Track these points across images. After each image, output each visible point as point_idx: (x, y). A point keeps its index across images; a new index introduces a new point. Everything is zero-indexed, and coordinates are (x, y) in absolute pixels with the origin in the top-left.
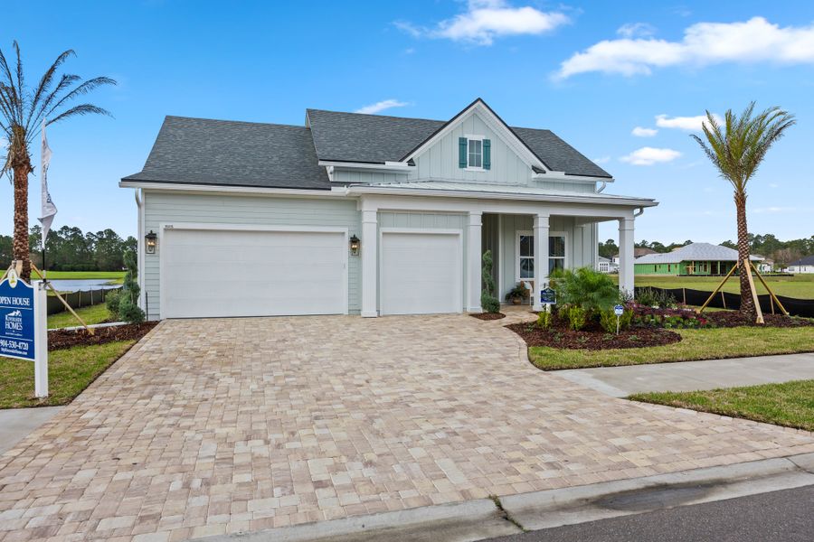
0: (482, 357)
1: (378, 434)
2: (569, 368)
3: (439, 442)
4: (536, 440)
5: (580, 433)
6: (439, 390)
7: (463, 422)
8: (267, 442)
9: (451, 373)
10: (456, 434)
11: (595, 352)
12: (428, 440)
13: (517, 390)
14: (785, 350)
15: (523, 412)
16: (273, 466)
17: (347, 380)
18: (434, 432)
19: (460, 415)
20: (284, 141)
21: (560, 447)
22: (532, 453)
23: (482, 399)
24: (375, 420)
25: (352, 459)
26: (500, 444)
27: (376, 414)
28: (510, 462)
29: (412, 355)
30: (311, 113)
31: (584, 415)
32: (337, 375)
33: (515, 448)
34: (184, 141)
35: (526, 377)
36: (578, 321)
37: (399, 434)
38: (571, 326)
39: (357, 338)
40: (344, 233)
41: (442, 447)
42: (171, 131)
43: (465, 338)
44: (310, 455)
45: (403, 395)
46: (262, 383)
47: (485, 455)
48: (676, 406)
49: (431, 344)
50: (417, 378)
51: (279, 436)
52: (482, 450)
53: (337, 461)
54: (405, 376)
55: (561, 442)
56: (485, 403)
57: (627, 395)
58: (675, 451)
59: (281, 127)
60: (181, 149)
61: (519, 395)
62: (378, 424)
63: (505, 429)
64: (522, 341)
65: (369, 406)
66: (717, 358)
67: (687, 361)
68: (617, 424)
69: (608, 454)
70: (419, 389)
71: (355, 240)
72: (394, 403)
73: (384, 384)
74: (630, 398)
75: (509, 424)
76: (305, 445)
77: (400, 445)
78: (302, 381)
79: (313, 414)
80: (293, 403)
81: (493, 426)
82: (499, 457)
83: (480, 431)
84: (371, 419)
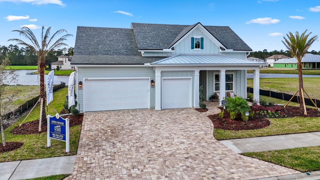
0: (198, 133)
1: (168, 167)
2: (226, 139)
3: (184, 170)
4: (210, 169)
5: (223, 168)
6: (184, 149)
7: (191, 163)
8: (139, 170)
9: (188, 141)
10: (189, 167)
11: (236, 132)
12: (181, 169)
13: (208, 149)
14: (304, 131)
15: (208, 159)
16: (143, 177)
17: (155, 144)
18: (182, 166)
19: (190, 160)
20: (123, 37)
21: (216, 172)
22: (208, 174)
23: (197, 153)
24: (166, 162)
25: (162, 175)
26: (200, 171)
27: (166, 159)
28: (202, 177)
29: (175, 132)
30: (133, 24)
31: (225, 161)
32: (152, 142)
33: (204, 172)
34: (86, 39)
35: (211, 144)
36: (233, 117)
37: (173, 167)
38: (231, 118)
39: (156, 123)
40: (149, 79)
41: (185, 171)
42: (80, 34)
43: (193, 123)
44: (151, 174)
45: (173, 151)
46: (130, 146)
47: (196, 174)
48: (254, 158)
49: (181, 126)
50: (177, 143)
51: (141, 167)
52: (196, 173)
53: (158, 176)
54: (173, 143)
55: (217, 170)
56: (197, 155)
57: (240, 152)
58: (247, 174)
59: (121, 29)
60: (85, 43)
61: (208, 152)
62: (167, 163)
63: (202, 166)
64: (212, 125)
65: (164, 156)
66: (278, 135)
67: (267, 136)
68: (234, 164)
69: (228, 175)
70: (178, 149)
71: (153, 82)
72: (171, 155)
73: (167, 146)
74: (241, 154)
75: (203, 164)
76: (149, 170)
77: (174, 171)
78: (141, 145)
79: (148, 159)
80: (142, 154)
81: (199, 164)
82: (200, 175)
83: (195, 166)
84: (165, 161)
